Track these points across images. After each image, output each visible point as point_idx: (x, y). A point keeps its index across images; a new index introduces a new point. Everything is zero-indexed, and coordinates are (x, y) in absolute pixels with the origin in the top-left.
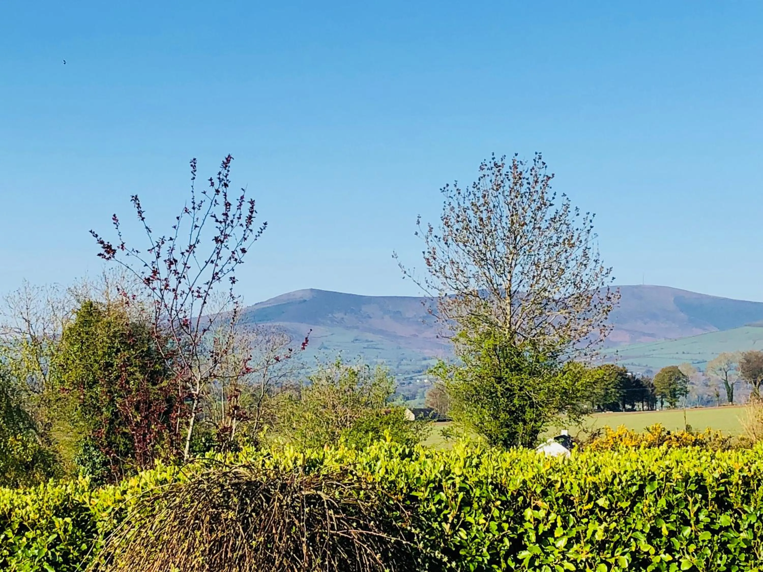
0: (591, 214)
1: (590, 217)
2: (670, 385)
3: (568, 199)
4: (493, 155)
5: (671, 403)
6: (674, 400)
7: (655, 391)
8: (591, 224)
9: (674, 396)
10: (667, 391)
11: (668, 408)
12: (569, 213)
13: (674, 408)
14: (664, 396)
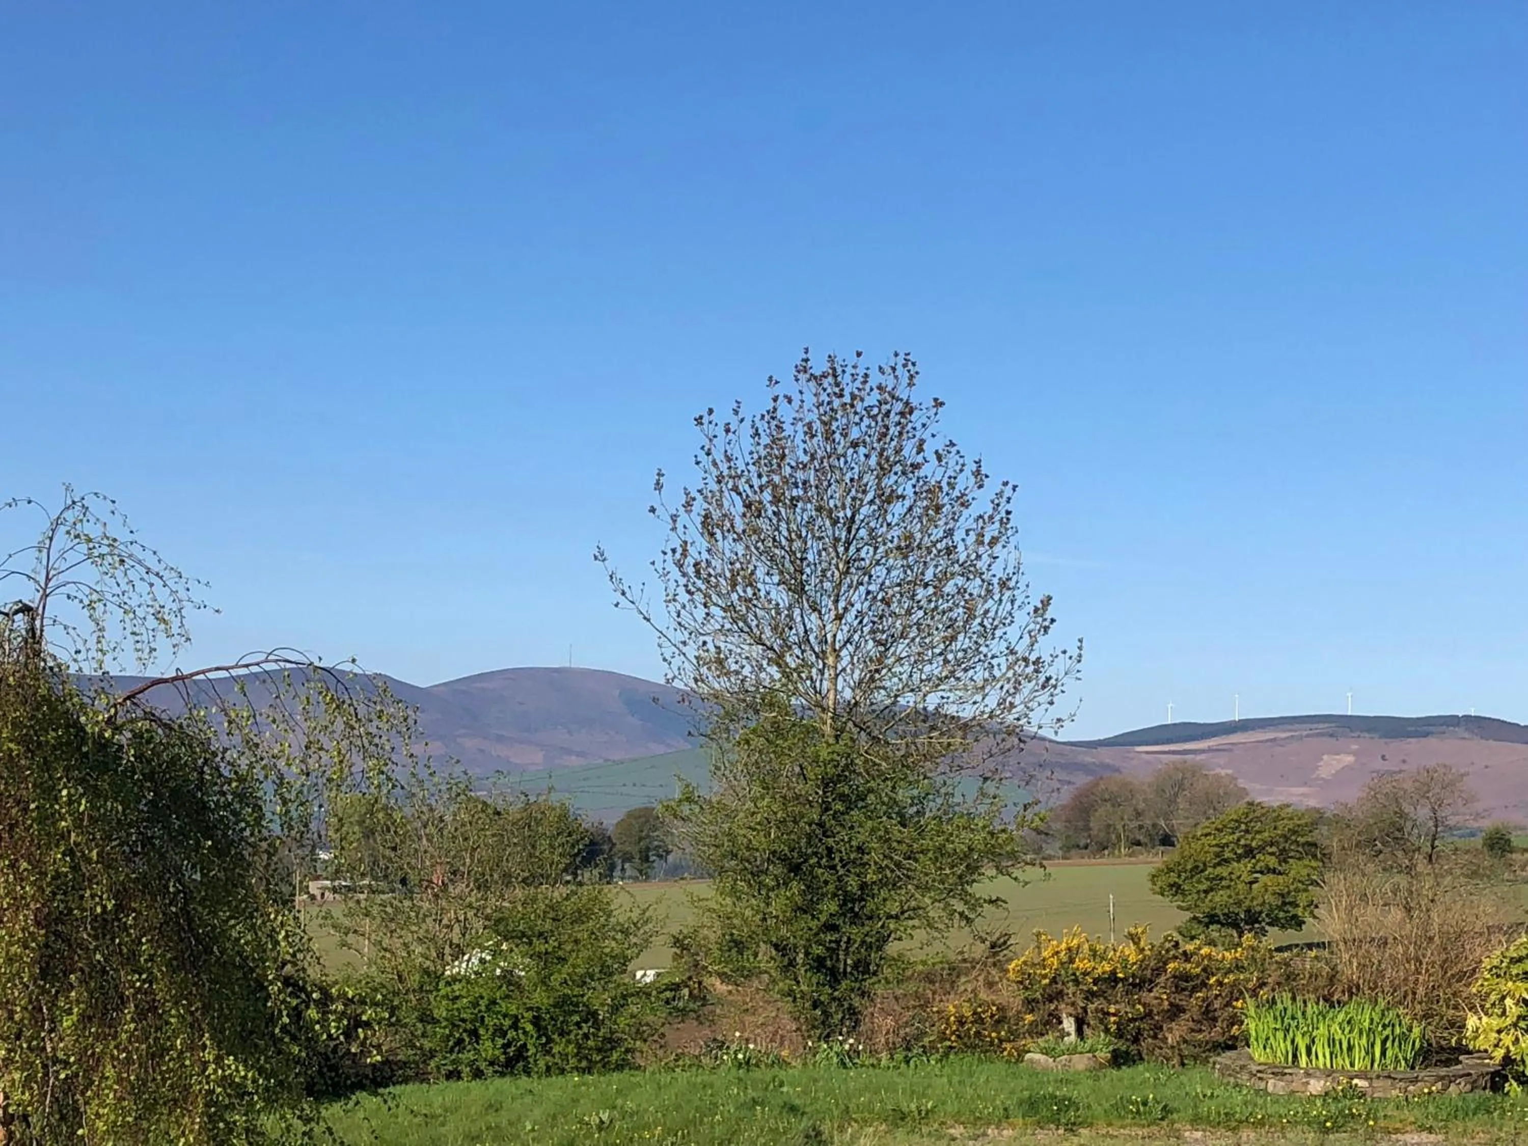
0: (1010, 486)
1: (1008, 491)
2: (641, 839)
3: (958, 452)
4: (806, 353)
5: (640, 872)
6: (646, 865)
7: (615, 850)
8: (1009, 507)
9: (646, 859)
10: (634, 850)
11: (636, 879)
12: (986, 480)
13: (645, 881)
14: (627, 858)
